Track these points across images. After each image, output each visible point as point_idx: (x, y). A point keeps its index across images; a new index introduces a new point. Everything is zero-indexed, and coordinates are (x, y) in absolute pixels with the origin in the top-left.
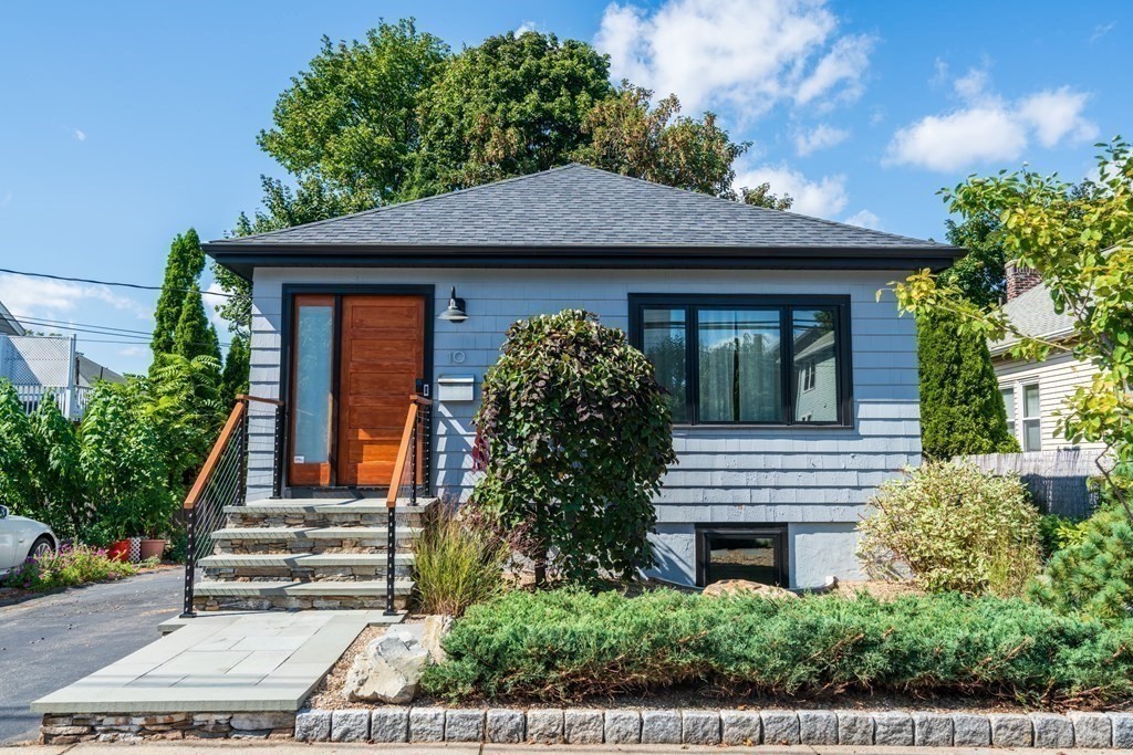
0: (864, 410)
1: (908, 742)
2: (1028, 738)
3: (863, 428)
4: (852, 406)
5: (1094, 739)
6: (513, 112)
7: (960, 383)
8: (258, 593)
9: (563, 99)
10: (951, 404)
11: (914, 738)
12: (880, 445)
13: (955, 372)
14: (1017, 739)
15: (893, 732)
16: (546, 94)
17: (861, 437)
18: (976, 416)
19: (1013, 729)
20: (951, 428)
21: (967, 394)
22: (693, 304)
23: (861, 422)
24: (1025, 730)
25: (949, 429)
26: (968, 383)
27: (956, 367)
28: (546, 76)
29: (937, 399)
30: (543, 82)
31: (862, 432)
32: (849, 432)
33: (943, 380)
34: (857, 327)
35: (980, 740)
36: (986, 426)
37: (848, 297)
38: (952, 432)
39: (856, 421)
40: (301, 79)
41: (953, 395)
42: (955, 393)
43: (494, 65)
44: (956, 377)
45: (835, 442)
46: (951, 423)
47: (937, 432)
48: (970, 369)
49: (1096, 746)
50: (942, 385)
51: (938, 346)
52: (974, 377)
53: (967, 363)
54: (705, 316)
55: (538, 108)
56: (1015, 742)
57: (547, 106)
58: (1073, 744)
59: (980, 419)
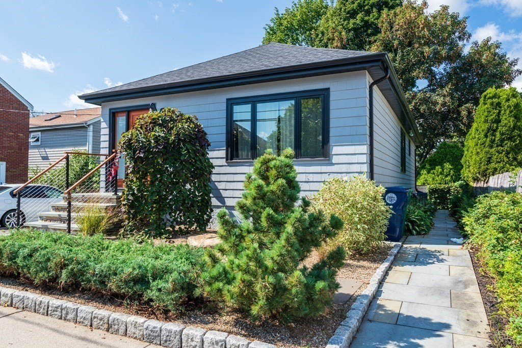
0: (335, 150)
1: (59, 317)
2: (106, 326)
3: (335, 159)
4: (329, 147)
5: (134, 333)
6: (351, 24)
7: (498, 134)
8: (41, 226)
9: (374, 14)
10: (491, 147)
11: (62, 315)
12: (344, 168)
13: (495, 128)
14: (102, 325)
15: (54, 311)
16: (368, 13)
17: (334, 164)
18: (508, 153)
19: (101, 320)
20: (489, 161)
21: (502, 141)
22: (253, 101)
23: (334, 156)
24: (105, 321)
25: (488, 161)
26: (502, 134)
27: (495, 125)
28: (368, 5)
29: (483, 144)
30: (366, 8)
31: (334, 161)
32: (327, 162)
33: (487, 134)
34: (333, 105)
35: (86, 322)
36: (515, 159)
37: (328, 90)
38: (490, 163)
39: (331, 156)
40: (267, 27)
41: (493, 141)
42: (494, 140)
43: (344, 4)
44: (495, 131)
45: (320, 167)
46: (490, 158)
47: (481, 163)
48: (505, 125)
49: (135, 338)
50: (486, 136)
51: (486, 114)
52: (507, 130)
53: (504, 122)
54: (260, 107)
55: (362, 20)
56: (101, 327)
57: (366, 18)
58: (125, 334)
59: (510, 155)
